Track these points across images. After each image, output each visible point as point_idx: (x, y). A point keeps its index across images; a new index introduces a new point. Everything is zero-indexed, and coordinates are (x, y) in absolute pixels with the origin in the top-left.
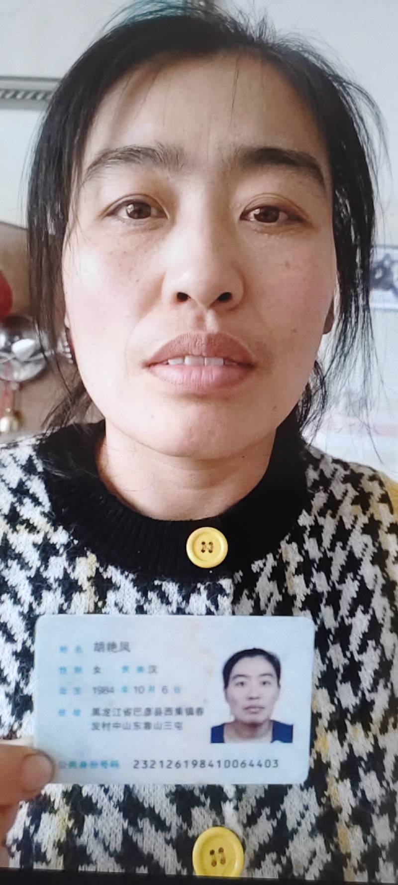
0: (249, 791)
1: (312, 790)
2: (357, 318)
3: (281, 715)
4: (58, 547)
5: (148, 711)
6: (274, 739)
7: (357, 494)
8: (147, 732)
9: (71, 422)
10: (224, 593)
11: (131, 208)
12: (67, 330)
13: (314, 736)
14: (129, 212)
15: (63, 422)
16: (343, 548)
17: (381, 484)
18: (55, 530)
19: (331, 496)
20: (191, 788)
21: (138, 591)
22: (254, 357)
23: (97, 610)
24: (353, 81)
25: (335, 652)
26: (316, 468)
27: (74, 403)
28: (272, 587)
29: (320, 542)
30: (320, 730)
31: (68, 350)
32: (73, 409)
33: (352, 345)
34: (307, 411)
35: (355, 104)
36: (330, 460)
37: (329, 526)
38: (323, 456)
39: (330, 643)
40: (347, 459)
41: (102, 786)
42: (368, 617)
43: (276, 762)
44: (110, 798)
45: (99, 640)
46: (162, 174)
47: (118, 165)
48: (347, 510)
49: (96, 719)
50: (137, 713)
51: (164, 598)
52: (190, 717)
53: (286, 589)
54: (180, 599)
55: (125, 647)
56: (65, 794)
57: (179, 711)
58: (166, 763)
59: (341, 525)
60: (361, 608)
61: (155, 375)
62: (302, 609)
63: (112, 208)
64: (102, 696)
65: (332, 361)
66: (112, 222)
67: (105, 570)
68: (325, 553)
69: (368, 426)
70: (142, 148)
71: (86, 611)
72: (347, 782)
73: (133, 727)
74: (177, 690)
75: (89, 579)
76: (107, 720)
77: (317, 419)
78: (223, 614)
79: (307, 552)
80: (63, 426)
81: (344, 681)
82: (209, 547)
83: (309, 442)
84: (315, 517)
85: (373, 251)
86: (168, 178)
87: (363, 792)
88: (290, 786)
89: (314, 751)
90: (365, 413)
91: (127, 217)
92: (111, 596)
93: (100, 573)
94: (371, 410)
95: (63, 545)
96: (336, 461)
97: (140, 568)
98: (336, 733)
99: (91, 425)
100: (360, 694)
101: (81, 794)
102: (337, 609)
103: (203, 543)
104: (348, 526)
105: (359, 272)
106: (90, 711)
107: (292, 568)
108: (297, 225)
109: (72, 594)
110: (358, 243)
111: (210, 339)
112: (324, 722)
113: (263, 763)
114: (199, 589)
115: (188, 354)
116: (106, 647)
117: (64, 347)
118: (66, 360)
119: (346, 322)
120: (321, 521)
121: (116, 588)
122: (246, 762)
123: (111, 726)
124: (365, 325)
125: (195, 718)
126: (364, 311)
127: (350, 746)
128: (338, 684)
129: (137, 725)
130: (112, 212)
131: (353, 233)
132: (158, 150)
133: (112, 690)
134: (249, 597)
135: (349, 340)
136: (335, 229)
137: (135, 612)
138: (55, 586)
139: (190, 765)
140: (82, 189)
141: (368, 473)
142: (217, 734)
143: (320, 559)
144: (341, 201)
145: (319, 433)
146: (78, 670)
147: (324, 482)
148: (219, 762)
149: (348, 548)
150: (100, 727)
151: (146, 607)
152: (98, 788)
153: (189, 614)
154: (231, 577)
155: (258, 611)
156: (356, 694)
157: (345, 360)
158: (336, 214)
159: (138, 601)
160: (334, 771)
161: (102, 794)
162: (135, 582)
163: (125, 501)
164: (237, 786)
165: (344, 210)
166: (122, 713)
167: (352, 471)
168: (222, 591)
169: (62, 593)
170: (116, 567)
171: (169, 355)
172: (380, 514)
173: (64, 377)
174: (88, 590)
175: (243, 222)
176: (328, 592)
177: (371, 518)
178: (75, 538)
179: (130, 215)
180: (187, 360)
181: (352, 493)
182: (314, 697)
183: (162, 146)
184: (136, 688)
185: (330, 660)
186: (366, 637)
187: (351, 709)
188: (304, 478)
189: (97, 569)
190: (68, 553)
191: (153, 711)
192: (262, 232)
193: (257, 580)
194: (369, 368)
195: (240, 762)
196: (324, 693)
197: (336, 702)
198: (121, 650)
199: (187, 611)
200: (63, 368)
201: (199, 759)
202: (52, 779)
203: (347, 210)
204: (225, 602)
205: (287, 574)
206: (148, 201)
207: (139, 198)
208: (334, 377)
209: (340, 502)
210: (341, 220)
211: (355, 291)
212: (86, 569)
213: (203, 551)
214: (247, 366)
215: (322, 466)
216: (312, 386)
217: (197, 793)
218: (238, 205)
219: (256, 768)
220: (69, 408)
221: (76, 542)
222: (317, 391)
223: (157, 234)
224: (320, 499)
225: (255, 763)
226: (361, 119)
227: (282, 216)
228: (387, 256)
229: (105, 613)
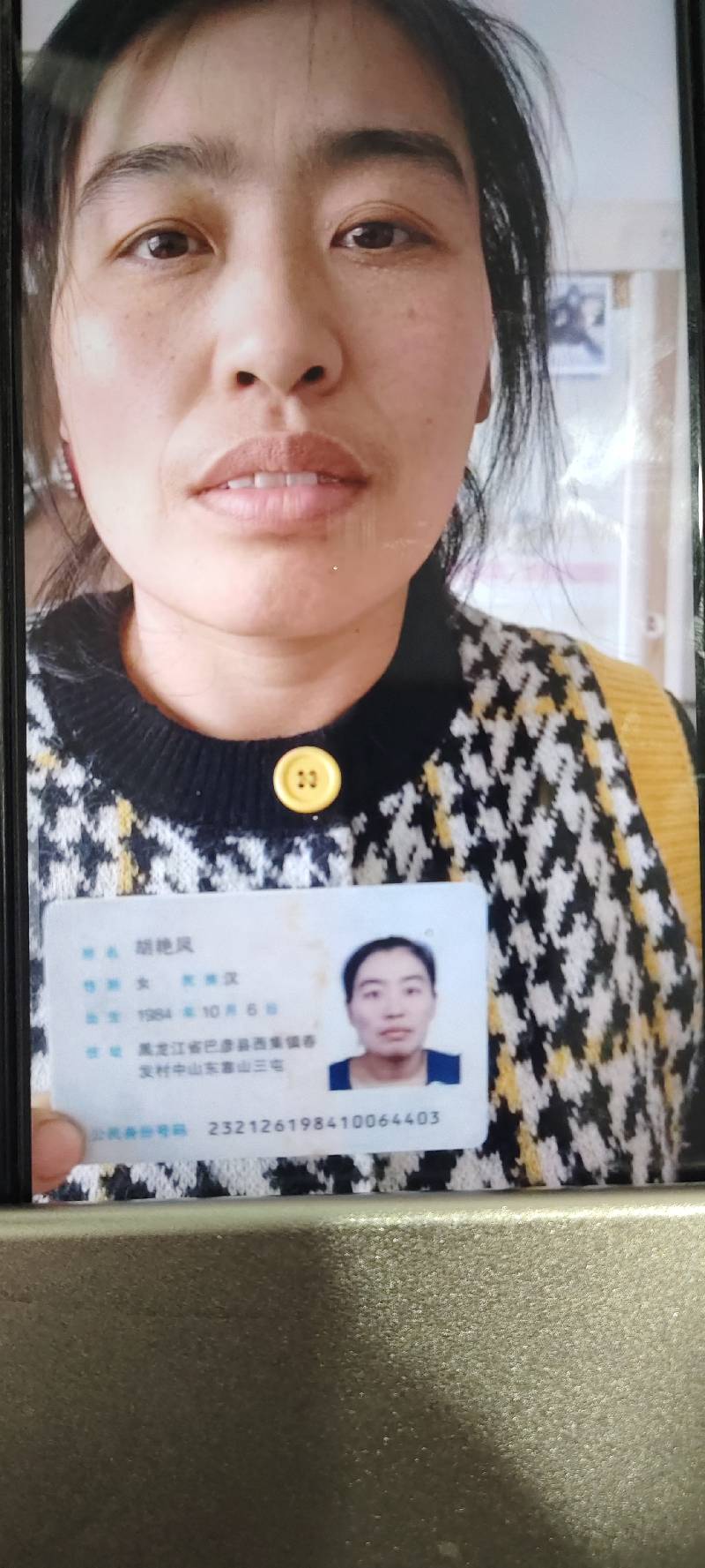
0: (394, 1164)
1: (496, 1157)
2: (529, 392)
3: (440, 1041)
4: (69, 792)
5: (228, 1044)
6: (431, 1078)
7: (546, 679)
8: (229, 1076)
9: (79, 592)
10: (337, 852)
11: (154, 242)
12: (65, 445)
13: (494, 1072)
14: (153, 248)
15: (66, 591)
16: (528, 768)
17: (583, 661)
18: (64, 765)
19: (503, 686)
20: (303, 1162)
21: (201, 855)
22: (366, 468)
23: (138, 889)
24: (500, 15)
25: (522, 936)
26: (476, 641)
27: (81, 561)
28: (416, 836)
29: (488, 760)
30: (503, 1062)
31: (68, 477)
32: (82, 570)
33: (524, 438)
34: (457, 550)
35: (506, 52)
36: (498, 627)
37: (502, 734)
38: (486, 621)
39: (512, 920)
40: (525, 623)
41: (161, 1164)
42: (573, 876)
43: (435, 1114)
44: (176, 1184)
45: (143, 936)
46: (202, 185)
47: (132, 176)
48: (531, 707)
49: (145, 1060)
50: (210, 1049)
51: (242, 864)
52: (295, 1051)
53: (438, 839)
54: (269, 864)
55: (185, 945)
56: (105, 1181)
57: (276, 1043)
58: (260, 1125)
59: (521, 731)
60: (560, 862)
61: (209, 507)
62: (466, 869)
63: (125, 244)
64: (153, 1023)
65: (493, 466)
66: (126, 265)
67: (147, 824)
68: (497, 779)
69: (557, 568)
70: (168, 146)
71: (120, 891)
72: (552, 1142)
73: (204, 1069)
74: (272, 1009)
75: (121, 840)
76: (163, 1061)
77: (474, 561)
78: (338, 884)
79: (468, 778)
80: (67, 599)
81: (539, 979)
82: (310, 778)
83: (462, 599)
84: (479, 720)
85: (550, 282)
86: (212, 191)
87: (578, 1157)
88: (460, 1152)
89: (495, 1095)
90: (550, 547)
91: (148, 257)
92: (158, 867)
93: (139, 831)
94: (560, 539)
95: (78, 788)
96: (509, 628)
97: (201, 819)
98: (529, 1064)
99: (109, 594)
100: (565, 1000)
101: (128, 1178)
102: (521, 866)
103: (301, 773)
104: (533, 732)
105: (529, 318)
106: (135, 1048)
107: (445, 804)
108: (426, 249)
109: (95, 866)
110: (525, 270)
111: (294, 443)
112: (509, 1048)
113: (414, 1117)
114: (298, 847)
115: (260, 471)
116: (154, 946)
117: (62, 472)
118: (65, 492)
119: (511, 401)
120: (489, 726)
121: (165, 852)
122: (387, 1118)
123: (171, 1070)
124: (544, 402)
125: (302, 1052)
126: (540, 381)
127: (554, 1084)
128: (529, 986)
129: (211, 1068)
130: (126, 250)
131: (515, 255)
132: (192, 146)
133: (168, 1015)
134: (380, 855)
135: (518, 430)
136: (486, 250)
137: (197, 889)
138: (69, 854)
139: (299, 1126)
140: (77, 220)
141: (560, 644)
142: (340, 1076)
143: (491, 789)
144: (493, 204)
145: (478, 584)
146: (113, 984)
147: (490, 662)
148: (344, 1119)
149: (535, 768)
150: (153, 1072)
151: (215, 880)
152: (155, 1169)
153: (285, 887)
154: (348, 823)
155: (393, 876)
156: (558, 1001)
157: (513, 464)
158: (486, 227)
159: (201, 872)
160: (529, 1126)
161: (163, 1178)
162: (197, 842)
163: (170, 711)
164: (375, 1156)
165: (499, 221)
166: (186, 1050)
167: (535, 643)
168: (333, 847)
169: (81, 864)
170: (164, 819)
171: (229, 474)
172: (584, 709)
173: (65, 521)
174: (121, 860)
175: (337, 251)
176: (507, 841)
177: (571, 717)
178: (96, 776)
179: (155, 253)
180: (259, 481)
181: (537, 678)
182: (491, 1009)
183: (200, 141)
184: (205, 1009)
185: (514, 949)
186: (570, 910)
187: (553, 1027)
188: (457, 659)
189: (134, 825)
190: (86, 800)
191: (236, 1044)
192: (367, 264)
193: (390, 827)
194: (554, 474)
195: (378, 1118)
196: (507, 1002)
197: (527, 1015)
198: (179, 950)
199: (281, 881)
200: (62, 507)
201: (312, 1116)
202: (82, 1158)
203: (503, 217)
204: (340, 865)
205: (438, 815)
206: (184, 229)
207: (167, 224)
208: (498, 491)
209: (517, 694)
210: (495, 236)
211: (525, 350)
212: (115, 824)
213: (301, 786)
214: (356, 483)
215: (485, 637)
216: (462, 507)
217: (312, 1169)
218: (327, 224)
219: (404, 1126)
220: (74, 570)
221: (97, 782)
222: (470, 516)
223: (200, 279)
224: (485, 691)
225: (402, 1117)
226: (518, 74)
227: (399, 236)
228: (573, 289)
229: (151, 893)
